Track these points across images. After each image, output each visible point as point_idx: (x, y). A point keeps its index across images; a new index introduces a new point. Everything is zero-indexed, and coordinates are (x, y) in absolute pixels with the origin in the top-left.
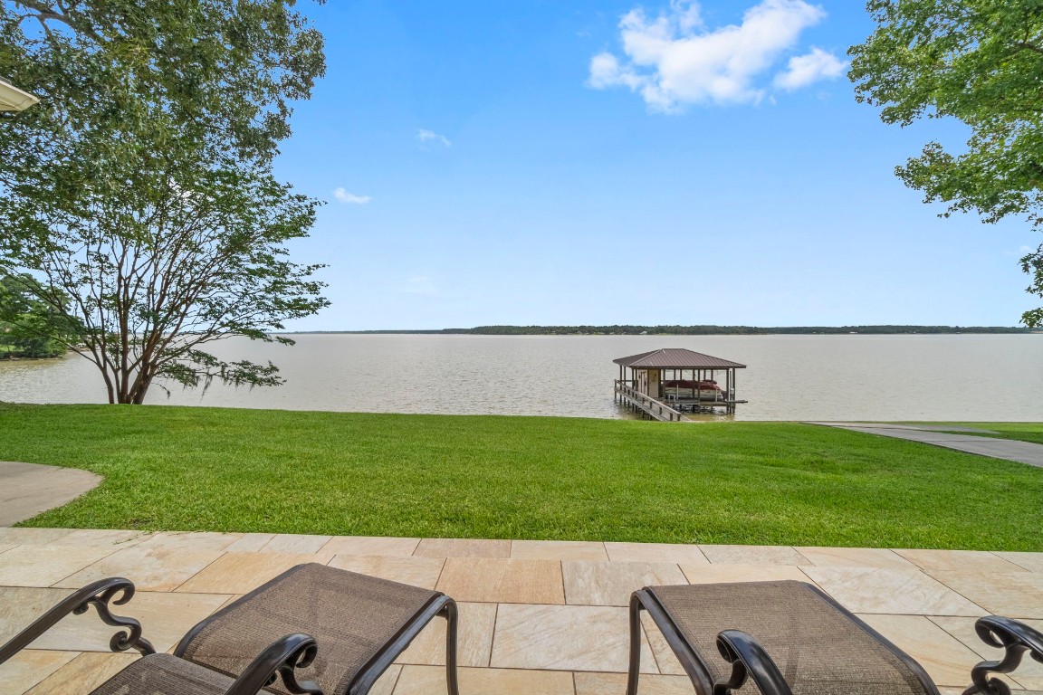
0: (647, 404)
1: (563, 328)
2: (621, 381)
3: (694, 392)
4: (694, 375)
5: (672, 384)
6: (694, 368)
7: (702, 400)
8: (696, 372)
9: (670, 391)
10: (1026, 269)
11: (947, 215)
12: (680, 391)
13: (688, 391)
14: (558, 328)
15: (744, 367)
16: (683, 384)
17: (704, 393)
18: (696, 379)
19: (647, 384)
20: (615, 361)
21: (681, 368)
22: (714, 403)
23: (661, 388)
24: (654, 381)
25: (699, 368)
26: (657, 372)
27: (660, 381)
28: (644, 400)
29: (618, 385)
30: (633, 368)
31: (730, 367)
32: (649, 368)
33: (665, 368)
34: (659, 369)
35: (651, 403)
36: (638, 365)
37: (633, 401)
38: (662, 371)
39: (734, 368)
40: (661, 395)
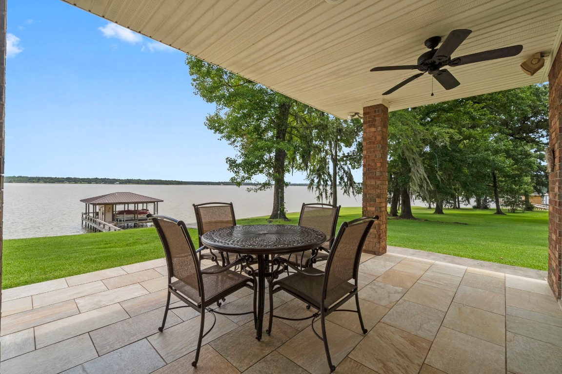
0: (102, 226)
1: (51, 179)
2: (86, 213)
3: (135, 216)
4: (135, 207)
5: (121, 213)
6: (135, 203)
7: (139, 220)
8: (136, 205)
9: (120, 217)
10: (227, 162)
11: (220, 140)
12: (126, 217)
13: (132, 216)
14: (45, 178)
15: (163, 201)
16: (129, 212)
17: (140, 217)
18: (136, 209)
19: (104, 214)
20: (81, 201)
21: (128, 203)
22: (147, 221)
23: (113, 215)
24: (109, 211)
25: (138, 203)
26: (111, 206)
27: (113, 211)
28: (100, 224)
29: (84, 216)
30: (94, 205)
31: (155, 202)
32: (105, 204)
33: (116, 204)
34: (112, 204)
35: (104, 225)
36: (97, 202)
37: (94, 225)
38: (114, 206)
39: (157, 202)
40: (113, 220)
